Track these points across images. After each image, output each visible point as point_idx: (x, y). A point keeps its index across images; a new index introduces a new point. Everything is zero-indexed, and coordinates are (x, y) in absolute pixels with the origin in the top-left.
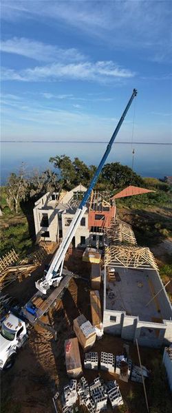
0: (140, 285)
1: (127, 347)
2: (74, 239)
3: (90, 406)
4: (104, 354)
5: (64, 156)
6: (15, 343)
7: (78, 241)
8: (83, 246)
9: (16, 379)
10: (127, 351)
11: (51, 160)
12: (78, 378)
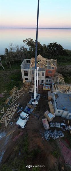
0: (66, 99)
1: (64, 121)
2: (39, 81)
3: (53, 137)
4: (56, 123)
5: (30, 39)
6: (26, 121)
7: (40, 82)
8: (42, 84)
9: (28, 130)
10: (65, 122)
11: (24, 41)
12: (49, 130)
